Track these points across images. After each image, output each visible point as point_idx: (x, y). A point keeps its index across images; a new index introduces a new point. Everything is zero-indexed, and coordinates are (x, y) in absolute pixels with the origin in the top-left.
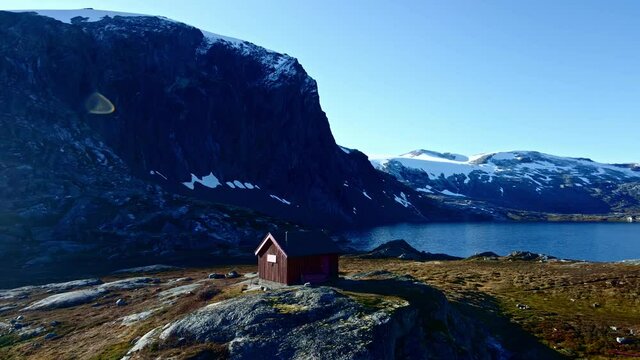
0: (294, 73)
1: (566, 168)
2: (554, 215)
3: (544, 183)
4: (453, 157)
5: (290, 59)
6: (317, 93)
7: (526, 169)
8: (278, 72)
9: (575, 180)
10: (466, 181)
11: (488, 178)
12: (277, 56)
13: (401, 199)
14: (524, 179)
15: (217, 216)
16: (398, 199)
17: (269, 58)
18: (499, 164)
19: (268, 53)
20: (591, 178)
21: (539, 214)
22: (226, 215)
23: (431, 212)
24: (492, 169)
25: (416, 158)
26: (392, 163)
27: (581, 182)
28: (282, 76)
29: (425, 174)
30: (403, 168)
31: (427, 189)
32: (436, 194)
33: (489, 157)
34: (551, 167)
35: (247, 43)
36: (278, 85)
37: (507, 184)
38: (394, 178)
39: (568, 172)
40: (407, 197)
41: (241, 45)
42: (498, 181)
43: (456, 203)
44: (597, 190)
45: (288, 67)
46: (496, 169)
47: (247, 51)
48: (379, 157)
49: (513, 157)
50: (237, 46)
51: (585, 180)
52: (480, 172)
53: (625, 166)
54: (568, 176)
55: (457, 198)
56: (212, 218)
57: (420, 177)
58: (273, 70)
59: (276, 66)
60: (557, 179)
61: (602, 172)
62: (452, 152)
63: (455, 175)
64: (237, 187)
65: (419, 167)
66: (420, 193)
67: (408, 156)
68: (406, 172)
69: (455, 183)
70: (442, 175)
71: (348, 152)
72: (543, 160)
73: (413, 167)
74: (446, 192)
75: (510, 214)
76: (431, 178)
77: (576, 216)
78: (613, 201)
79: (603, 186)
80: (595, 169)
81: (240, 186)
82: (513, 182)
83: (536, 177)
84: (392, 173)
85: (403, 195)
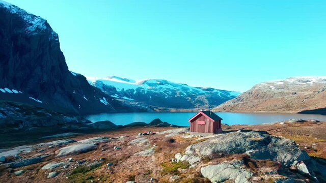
0: (45, 28)
1: (177, 88)
2: (173, 109)
3: (168, 94)
4: (128, 81)
5: (42, 20)
6: (58, 41)
7: (161, 88)
8: (35, 26)
9: (181, 93)
10: (135, 93)
11: (144, 91)
12: (34, 17)
13: (104, 101)
14: (160, 92)
16: (102, 101)
17: (28, 17)
18: (150, 85)
19: (28, 14)
20: (187, 93)
21: (167, 108)
22: (17, 108)
23: (118, 107)
24: (147, 88)
25: (110, 80)
26: (98, 82)
27: (183, 94)
28: (38, 29)
29: (115, 88)
30: (104, 85)
31: (116, 96)
32: (121, 98)
33: (145, 81)
34: (171, 87)
35: (14, 6)
36: (35, 34)
37: (154, 95)
38: (100, 89)
39: (178, 90)
40: (106, 100)
41: (10, 6)
42: (149, 93)
43: (131, 103)
44: (189, 98)
45: (41, 24)
46: (148, 87)
47: (14, 11)
48: (91, 79)
49: (155, 82)
50: (7, 7)
51: (185, 93)
52: (142, 88)
53: (200, 88)
54: (179, 92)
55: (131, 101)
57: (112, 90)
58: (31, 24)
59: (33, 22)
60: (174, 92)
61: (191, 90)
63: (130, 90)
64: (7, 92)
65: (112, 85)
66: (113, 98)
67: (106, 79)
68: (105, 87)
69: (129, 93)
70: (123, 89)
71: (75, 75)
72: (168, 84)
73: (109, 84)
74: (125, 98)
75: (155, 109)
76: (118, 90)
77: (182, 110)
78: (195, 103)
79: (191, 96)
80: (189, 89)
81: (9, 91)
82: (155, 93)
83: (165, 92)
84: (98, 87)
85: (104, 99)
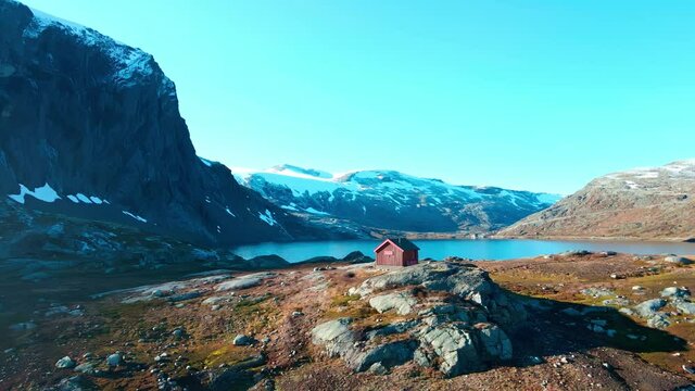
0: (150, 71)
1: (421, 188)
2: (411, 233)
3: (401, 202)
4: (318, 174)
5: (145, 55)
6: (175, 96)
7: (387, 188)
8: (131, 69)
9: (429, 200)
10: (330, 199)
11: (350, 196)
12: (128, 50)
13: (267, 217)
14: (384, 198)
15: (102, 234)
16: (262, 217)
17: (118, 51)
18: (362, 182)
19: (117, 46)
20: (443, 198)
21: (398, 232)
22: (111, 234)
23: (297, 230)
24: (355, 188)
25: (279, 173)
26: (254, 178)
27: (434, 202)
28: (136, 74)
29: (289, 191)
30: (267, 183)
31: (292, 207)
32: (302, 212)
33: (353, 175)
34: (408, 187)
35: (90, 30)
36: (130, 85)
37: (371, 203)
38: (259, 194)
39: (423, 192)
40: (273, 216)
41: (84, 32)
42: (361, 200)
43: (322, 221)
44: (448, 210)
45: (142, 65)
46: (359, 187)
47: (91, 41)
48: (241, 173)
49: (373, 176)
50: (80, 34)
51: (437, 200)
52: (345, 190)
53: (470, 188)
54: (423, 196)
55: (322, 217)
56: (98, 237)
57: (284, 193)
58: (124, 66)
59: (127, 62)
60: (414, 198)
61: (451, 193)
62: (316, 169)
63: (321, 193)
64: (81, 201)
65: (283, 183)
66: (285, 211)
67: (270, 171)
68: (269, 188)
69: (319, 201)
70: (307, 192)
71: (209, 164)
72: (401, 179)
73: (276, 182)
74: (311, 210)
75: (372, 233)
76: (295, 195)
77: (430, 235)
78: (459, 220)
79: (452, 206)
80: (446, 190)
81: (86, 200)
82: (374, 200)
83: (396, 196)
84: (255, 188)
85: (268, 212)
